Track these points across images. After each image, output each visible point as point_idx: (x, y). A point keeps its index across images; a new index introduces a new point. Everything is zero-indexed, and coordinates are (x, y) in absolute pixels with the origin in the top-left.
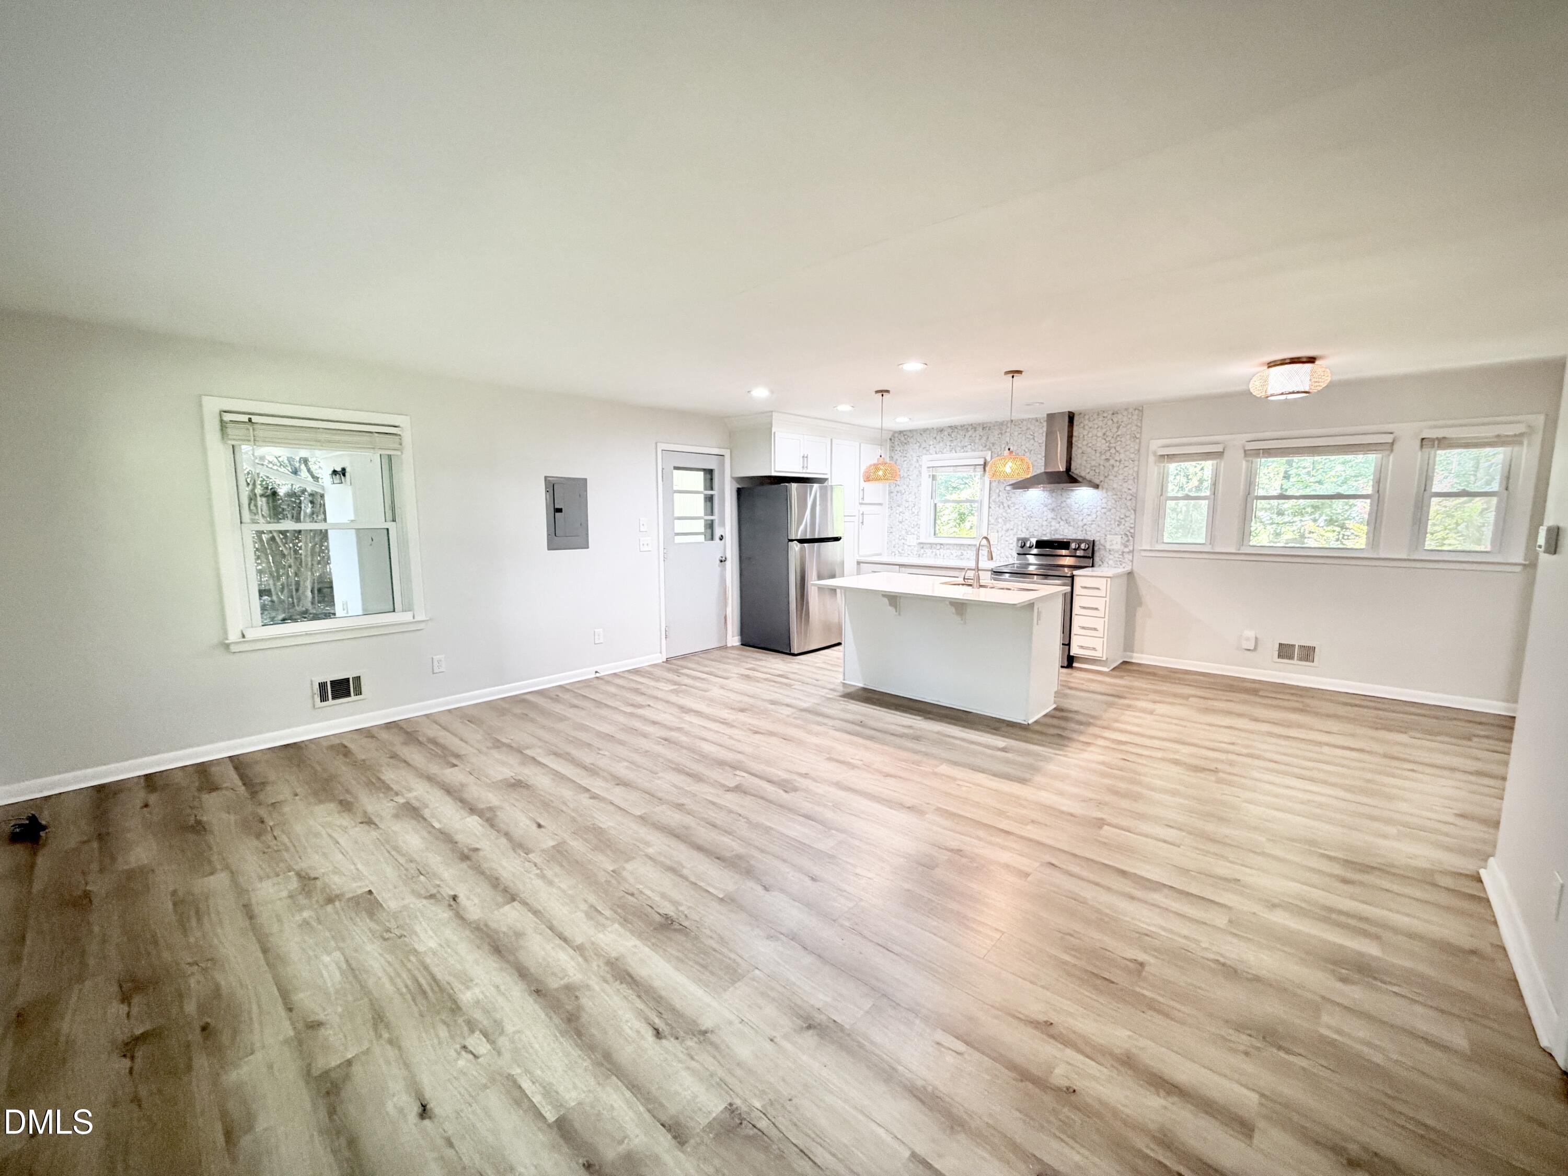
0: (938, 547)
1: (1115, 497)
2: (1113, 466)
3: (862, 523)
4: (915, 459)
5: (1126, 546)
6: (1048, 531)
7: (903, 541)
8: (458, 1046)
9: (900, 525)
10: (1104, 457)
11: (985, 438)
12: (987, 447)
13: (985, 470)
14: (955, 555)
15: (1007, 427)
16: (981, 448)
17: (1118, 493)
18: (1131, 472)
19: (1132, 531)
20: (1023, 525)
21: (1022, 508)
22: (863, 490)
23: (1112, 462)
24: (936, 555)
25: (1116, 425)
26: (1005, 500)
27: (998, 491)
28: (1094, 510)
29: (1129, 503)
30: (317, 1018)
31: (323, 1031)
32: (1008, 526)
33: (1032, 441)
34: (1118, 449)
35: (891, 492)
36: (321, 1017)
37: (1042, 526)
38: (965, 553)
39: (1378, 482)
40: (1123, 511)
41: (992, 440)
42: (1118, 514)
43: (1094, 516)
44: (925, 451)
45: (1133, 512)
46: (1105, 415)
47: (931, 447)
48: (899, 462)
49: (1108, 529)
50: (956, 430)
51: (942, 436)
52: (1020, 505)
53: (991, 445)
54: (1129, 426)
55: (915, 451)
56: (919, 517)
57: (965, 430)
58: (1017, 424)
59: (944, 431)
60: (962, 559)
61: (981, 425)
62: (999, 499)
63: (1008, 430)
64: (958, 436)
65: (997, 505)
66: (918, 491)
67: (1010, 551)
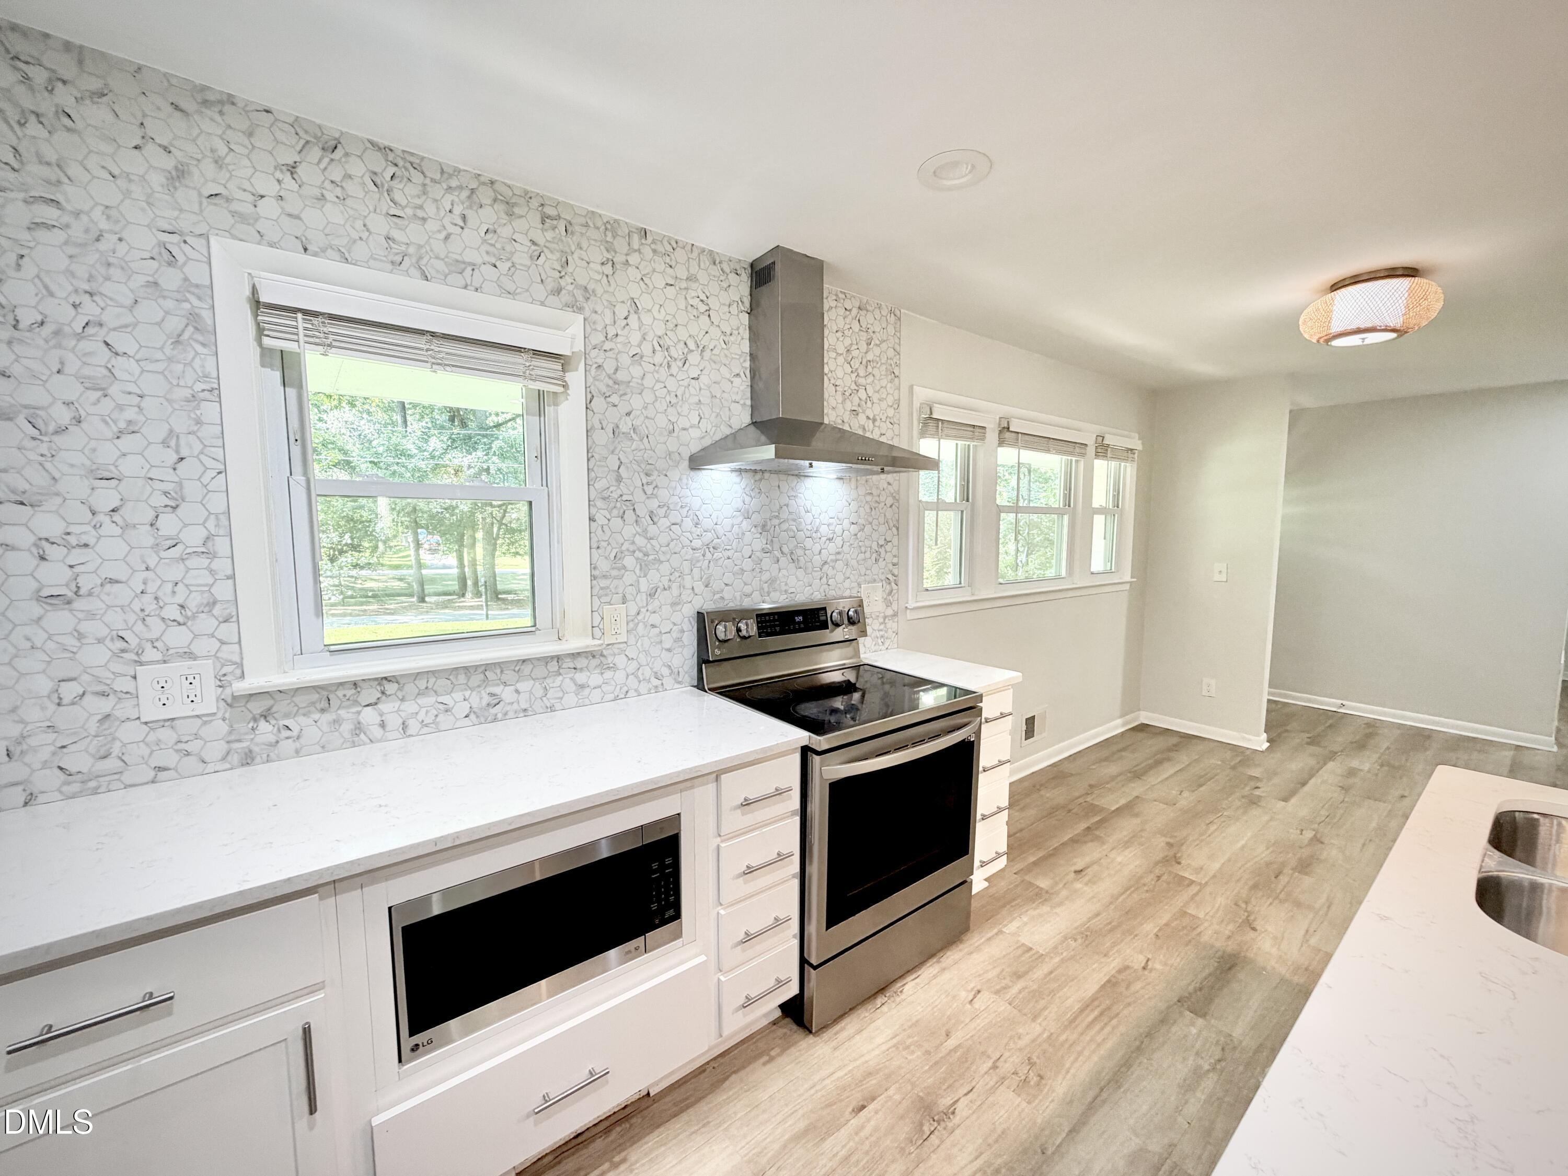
0: (370, 694)
1: (869, 498)
2: (864, 429)
4: (141, 240)
5: (889, 604)
6: (756, 584)
7: (99, 705)
10: (849, 406)
11: (550, 261)
12: (565, 297)
14: (462, 709)
15: (631, 250)
16: (540, 292)
17: (875, 492)
20: (696, 572)
21: (688, 523)
23: (862, 418)
24: (359, 728)
25: (864, 336)
26: (639, 496)
27: (613, 462)
28: (838, 529)
29: (889, 513)
32: (653, 575)
33: (705, 321)
34: (870, 391)
37: (743, 571)
38: (507, 694)
39: (1067, 493)
40: (883, 529)
41: (580, 273)
42: (875, 536)
43: (839, 541)
44: (220, 216)
45: (894, 529)
47: (269, 208)
49: (863, 571)
50: (417, 177)
51: (337, 175)
52: (685, 511)
53: (579, 294)
54: (884, 346)
55: (137, 191)
56: (222, 566)
57: (465, 194)
58: (660, 248)
59: (347, 154)
60: (495, 720)
61: (535, 203)
62: (619, 492)
63: (634, 259)
64: (430, 209)
65: (615, 512)
66: (199, 422)
67: (666, 656)
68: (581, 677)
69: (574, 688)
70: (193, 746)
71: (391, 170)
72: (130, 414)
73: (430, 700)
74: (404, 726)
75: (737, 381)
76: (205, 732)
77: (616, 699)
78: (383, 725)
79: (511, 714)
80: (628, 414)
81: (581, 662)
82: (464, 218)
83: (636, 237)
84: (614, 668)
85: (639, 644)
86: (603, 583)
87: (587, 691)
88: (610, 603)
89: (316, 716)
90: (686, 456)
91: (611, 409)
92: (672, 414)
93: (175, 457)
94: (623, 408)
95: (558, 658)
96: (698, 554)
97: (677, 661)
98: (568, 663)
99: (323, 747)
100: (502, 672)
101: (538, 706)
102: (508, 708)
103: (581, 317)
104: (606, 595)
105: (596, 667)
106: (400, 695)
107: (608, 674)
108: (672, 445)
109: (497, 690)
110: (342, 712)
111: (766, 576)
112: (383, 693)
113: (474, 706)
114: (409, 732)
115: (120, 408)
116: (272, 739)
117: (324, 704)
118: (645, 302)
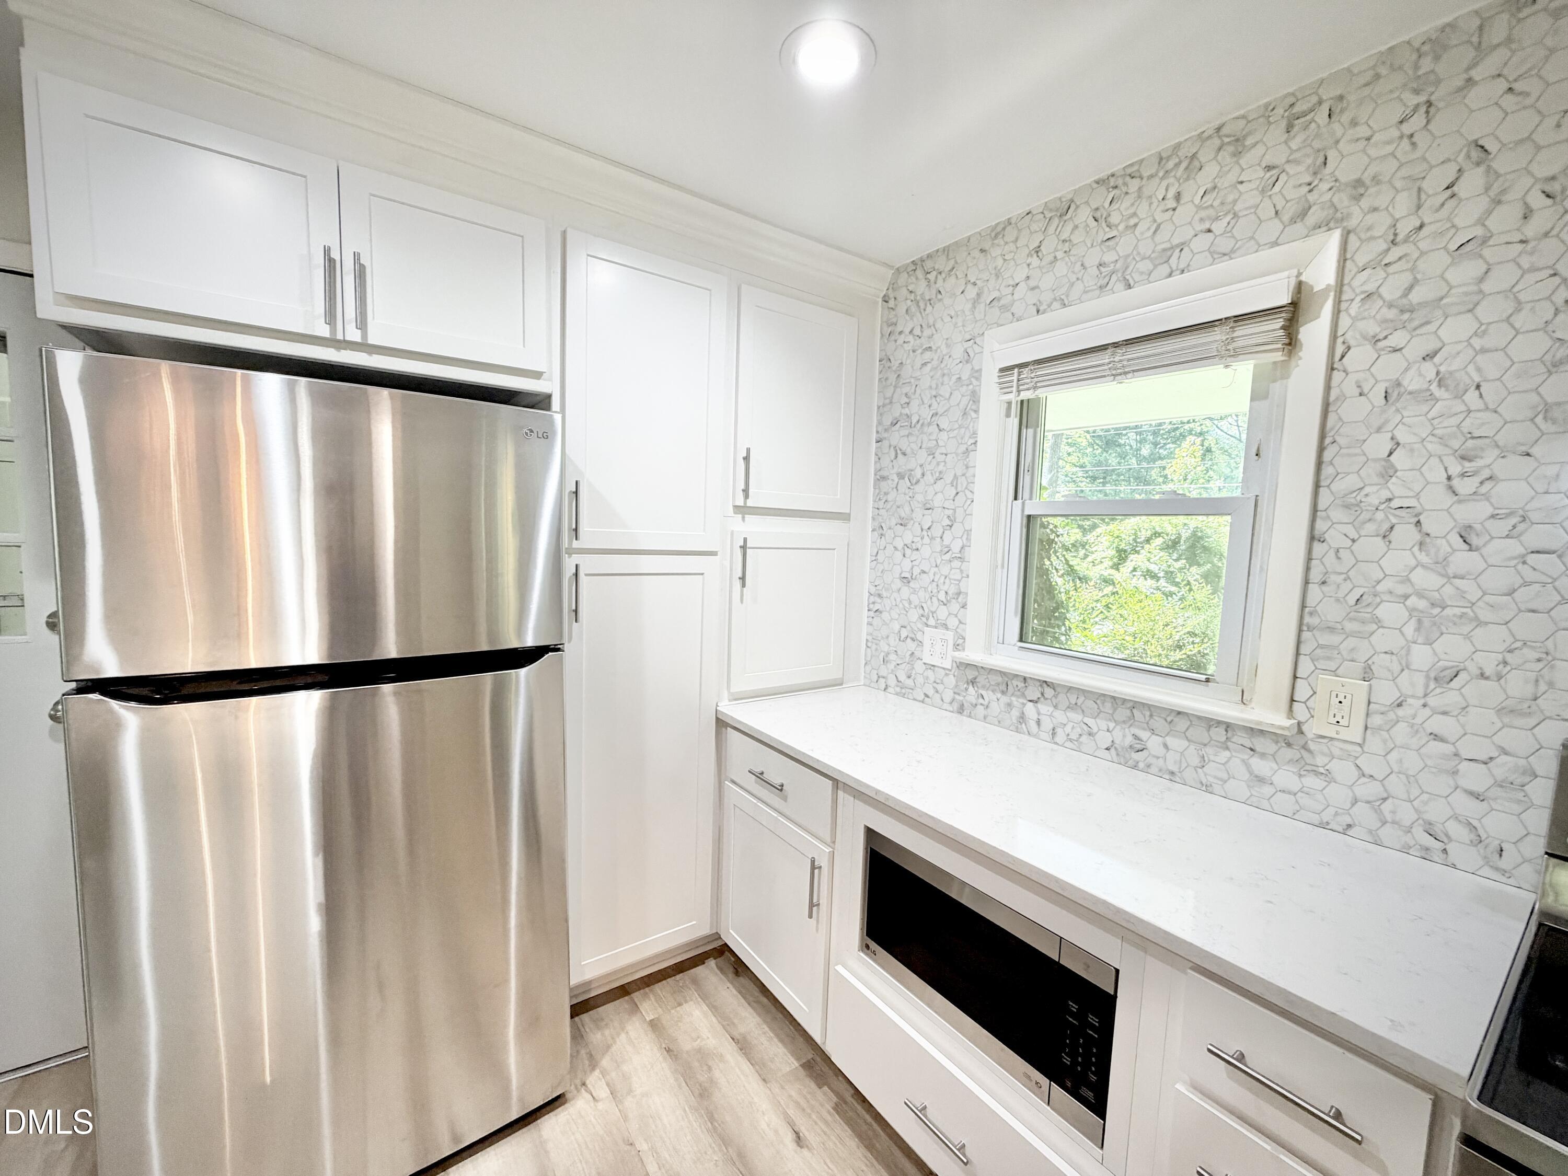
0: (1033, 692)
3: (743, 579)
4: (958, 352)
7: (911, 645)
9: (905, 592)
11: (1300, 173)
12: (1315, 216)
13: (1291, 342)
14: (1104, 739)
22: (747, 459)
24: (1022, 718)
26: (1435, 498)
27: (1379, 445)
32: (1453, 645)
35: (881, 478)
38: (1154, 743)
41: (1349, 164)
44: (993, 314)
47: (1022, 287)
48: (907, 372)
50: (1134, 186)
51: (1067, 233)
53: (1343, 198)
55: (960, 321)
57: (1182, 167)
59: (1077, 208)
60: (1135, 767)
61: (1279, 112)
62: (1385, 494)
64: (1143, 210)
65: (1370, 528)
66: (967, 467)
67: (1470, 808)
68: (1262, 766)
69: (1246, 776)
70: (940, 687)
71: (1111, 195)
72: (941, 467)
73: (1076, 716)
74: (1054, 732)
76: (945, 680)
77: (1323, 825)
78: (1038, 722)
79: (1154, 769)
80: (1429, 356)
81: (1265, 745)
82: (1178, 196)
84: (1328, 776)
85: (1393, 756)
86: (1325, 639)
87: (1267, 790)
88: (1334, 673)
89: (999, 695)
91: (1387, 357)
93: (955, 492)
95: (1228, 727)
98: (1241, 738)
99: (999, 722)
100: (1151, 716)
101: (1189, 774)
102: (1153, 761)
103: (1340, 232)
104: (1329, 658)
105: (1290, 761)
106: (1054, 701)
107: (1312, 782)
109: (1144, 735)
110: (1013, 699)
112: (1042, 694)
113: (1117, 741)
114: (1057, 739)
115: (938, 464)
116: (974, 702)
117: (1003, 687)
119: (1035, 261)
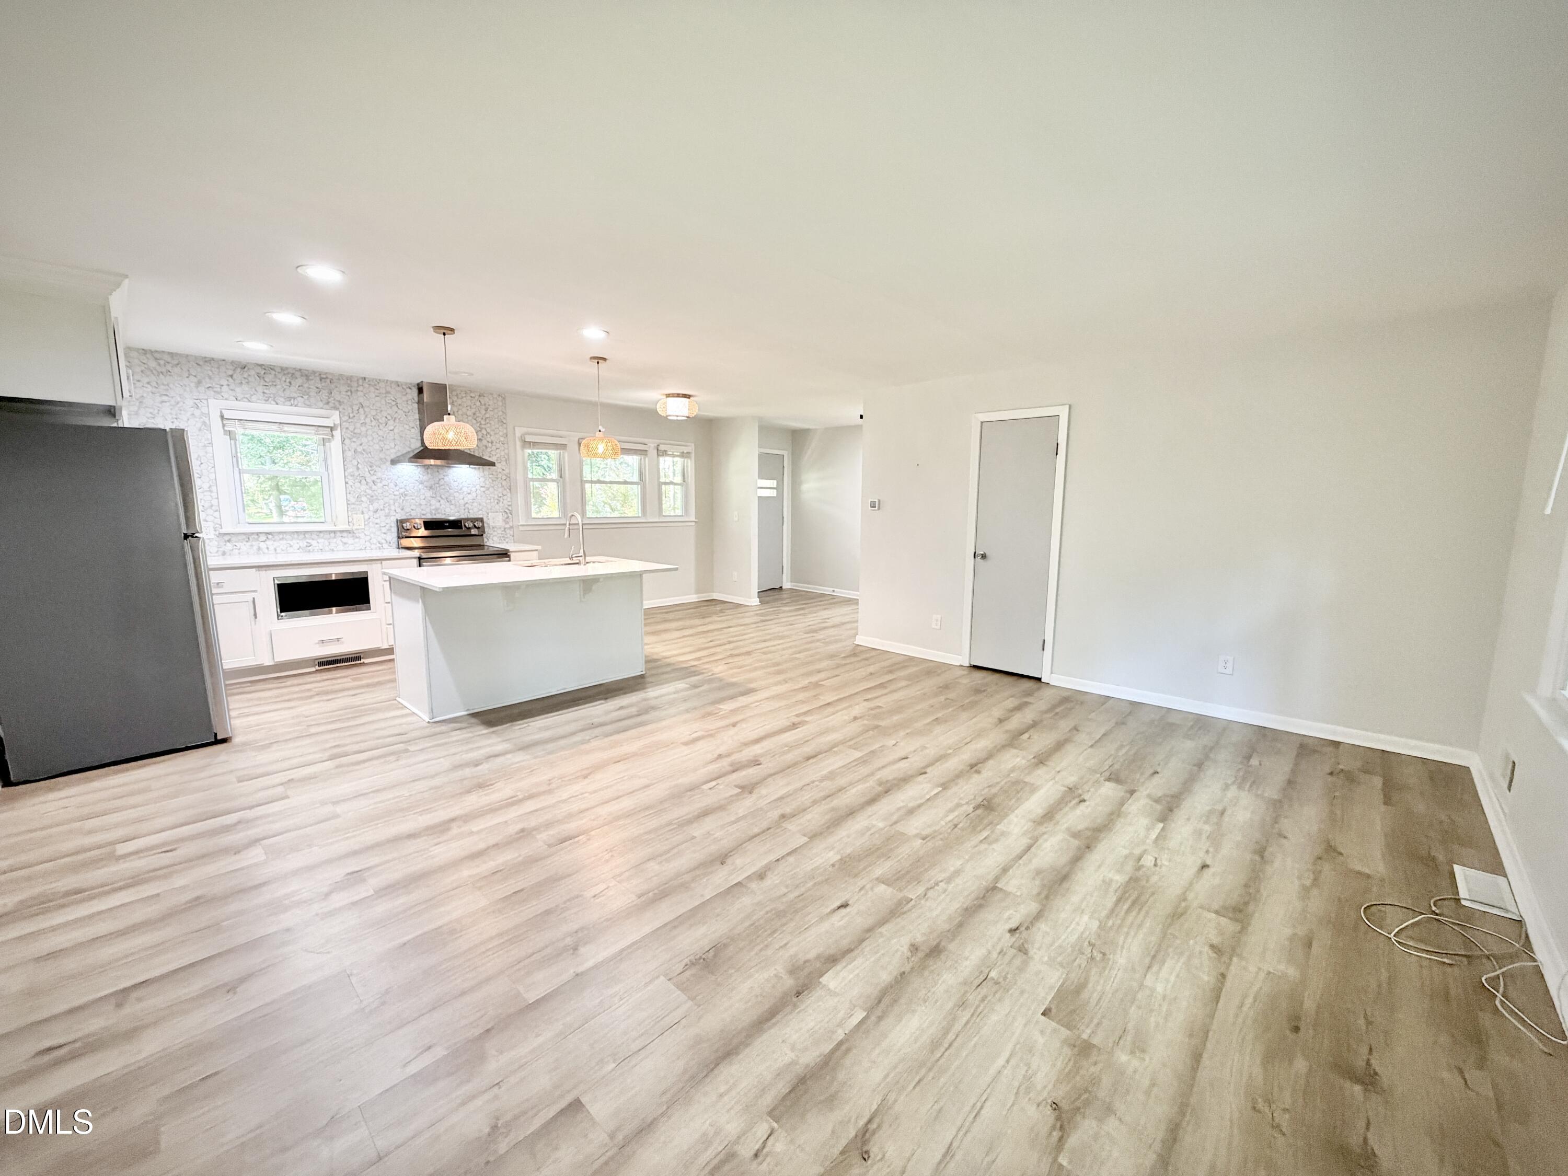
0: (263, 538)
2: (486, 447)
4: (190, 402)
5: (507, 523)
6: (428, 510)
8: (1157, 868)
11: (325, 392)
12: (331, 404)
13: (332, 435)
15: (358, 385)
16: (321, 404)
17: (494, 473)
18: (503, 453)
19: (510, 508)
20: (397, 504)
21: (392, 485)
23: (485, 442)
24: (259, 549)
25: (484, 407)
26: (367, 474)
27: (355, 462)
28: (474, 489)
29: (504, 483)
30: (1210, 952)
31: (1215, 941)
32: (376, 505)
33: (395, 408)
34: (489, 430)
36: (1206, 949)
37: (420, 505)
38: (314, 543)
39: (641, 474)
40: (500, 490)
41: (337, 396)
42: (496, 492)
43: (474, 494)
44: (211, 393)
45: (508, 490)
46: (473, 395)
47: (225, 388)
49: (489, 507)
50: (273, 372)
51: (246, 375)
52: (389, 481)
53: (337, 403)
54: (496, 411)
55: (188, 389)
56: (214, 495)
57: (290, 375)
58: (371, 383)
59: (249, 369)
60: (309, 551)
61: (317, 374)
62: (358, 473)
63: (360, 388)
64: (278, 381)
65: (357, 481)
66: (206, 453)
67: (384, 536)
68: (345, 540)
69: (341, 543)
71: (264, 371)
73: (285, 542)
74: (275, 550)
75: (413, 430)
77: (361, 549)
78: (268, 548)
80: (361, 445)
81: (345, 534)
82: (290, 383)
83: (361, 381)
84: (359, 538)
85: (370, 530)
86: (353, 506)
87: (347, 545)
88: (356, 514)
89: (245, 543)
90: (389, 460)
91: (353, 444)
92: (382, 444)
93: (200, 463)
94: (358, 442)
95: (335, 532)
96: (398, 497)
97: (389, 538)
98: (338, 534)
100: (311, 535)
101: (327, 548)
102: (315, 548)
103: (337, 412)
104: (354, 511)
105: (351, 537)
106: (273, 539)
107: (357, 540)
108: (382, 455)
109: (310, 541)
110: (254, 543)
111: (433, 507)
112: (267, 538)
113: (301, 546)
114: (277, 552)
116: (231, 549)
117: (247, 539)
118: (366, 403)
119: (230, 379)
